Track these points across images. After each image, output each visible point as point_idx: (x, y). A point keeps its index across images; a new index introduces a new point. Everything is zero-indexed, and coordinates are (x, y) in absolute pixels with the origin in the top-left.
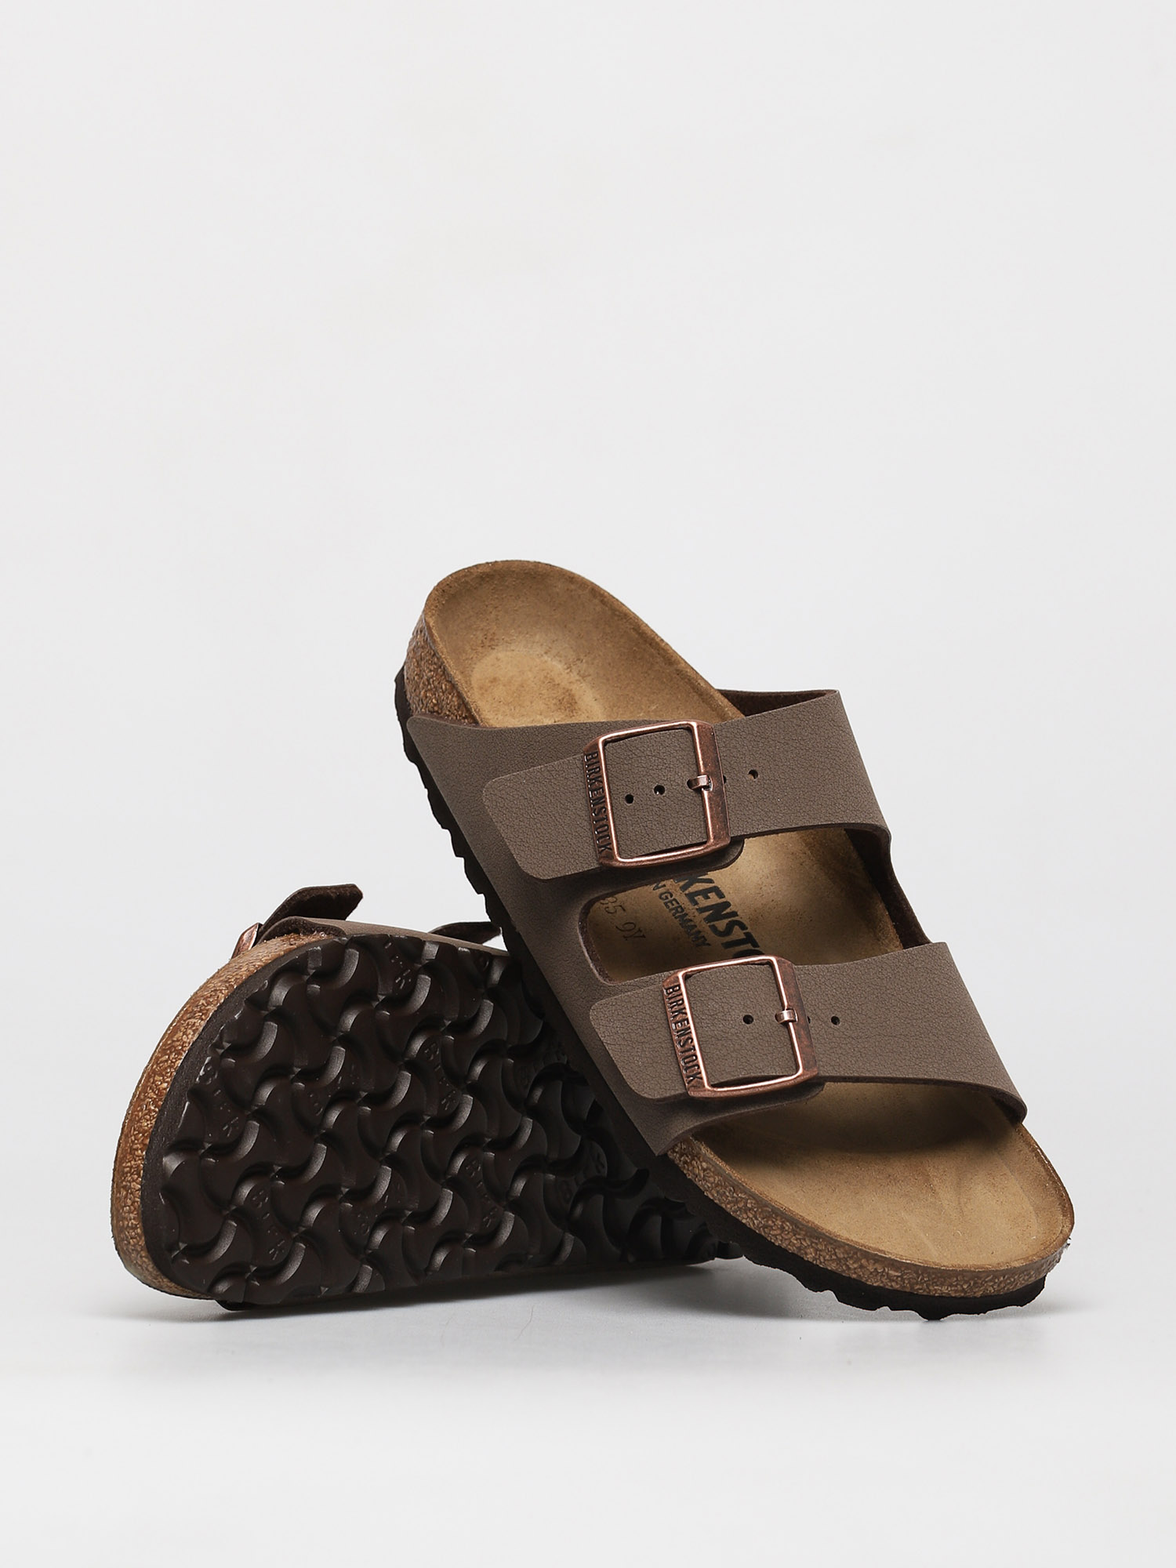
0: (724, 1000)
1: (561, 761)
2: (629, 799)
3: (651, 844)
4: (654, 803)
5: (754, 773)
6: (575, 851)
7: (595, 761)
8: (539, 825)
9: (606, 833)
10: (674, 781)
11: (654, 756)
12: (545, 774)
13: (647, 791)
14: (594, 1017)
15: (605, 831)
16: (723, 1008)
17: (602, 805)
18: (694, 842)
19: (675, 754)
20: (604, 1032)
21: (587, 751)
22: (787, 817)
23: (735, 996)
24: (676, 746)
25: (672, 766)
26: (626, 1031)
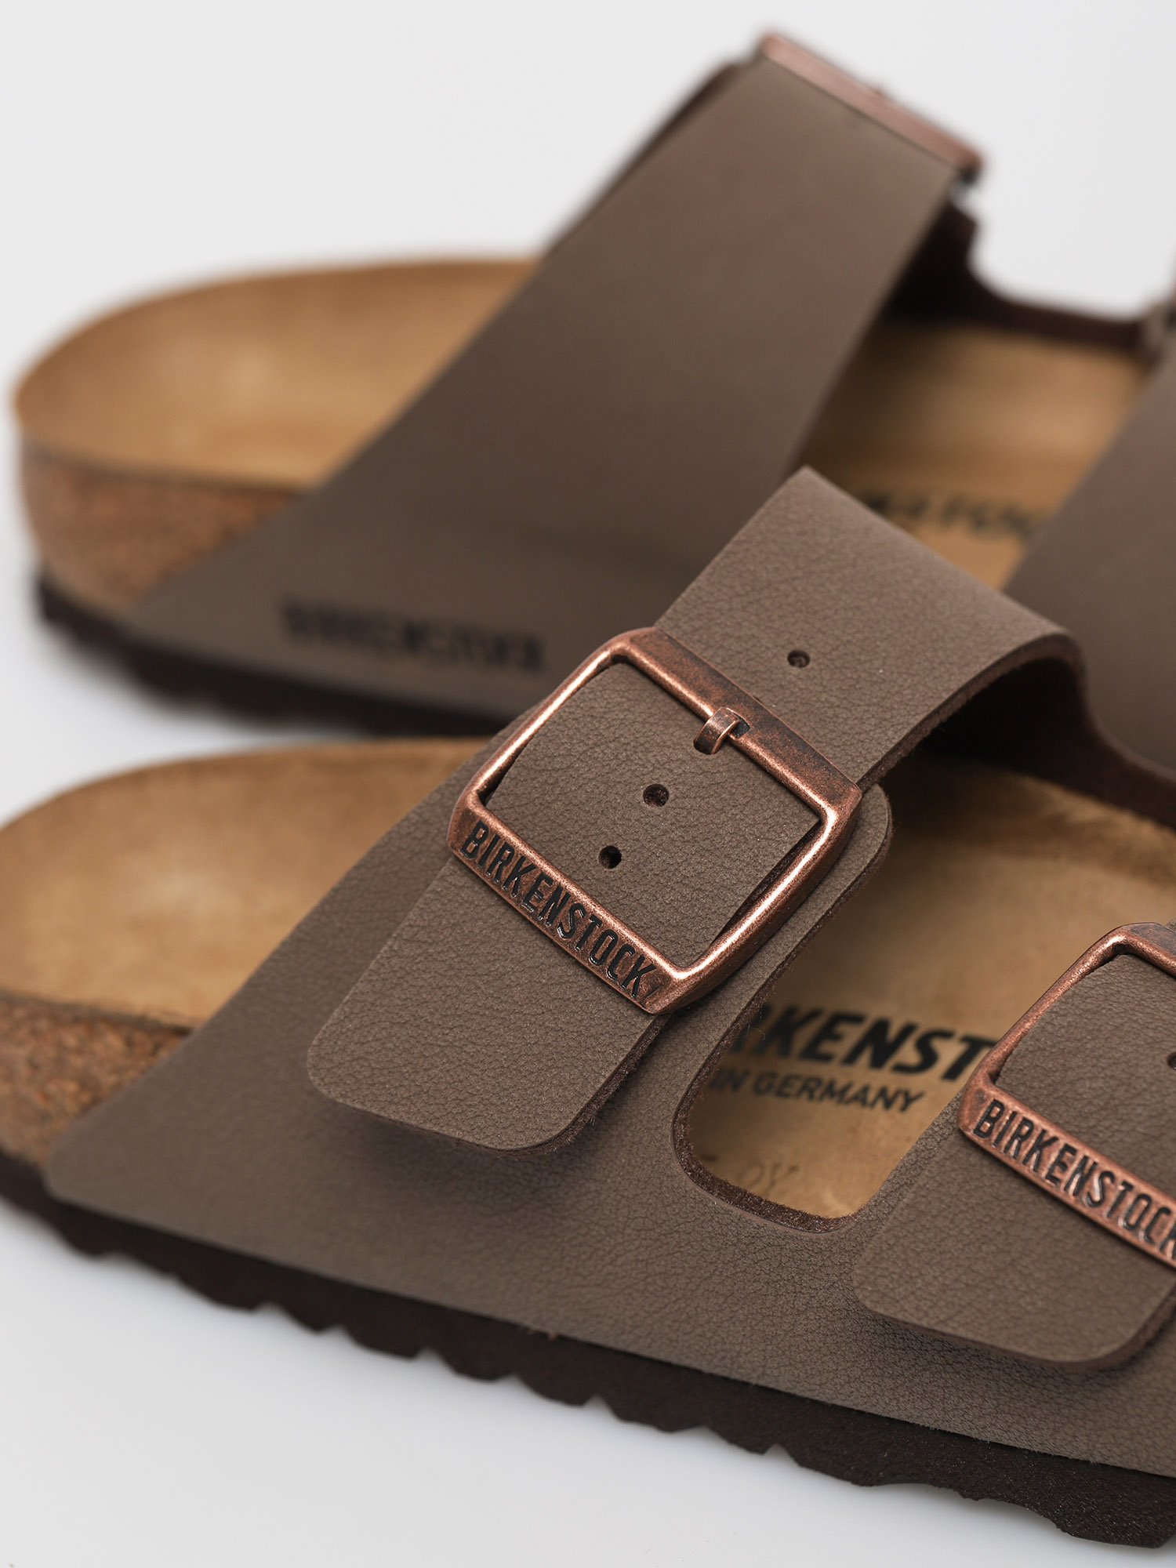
0: (1103, 1062)
1: (420, 903)
2: (612, 857)
3: (719, 903)
4: (663, 826)
5: (797, 658)
6: (580, 1033)
7: (487, 843)
8: (470, 1048)
9: (618, 948)
10: (670, 761)
11: (595, 744)
12: (406, 952)
13: (636, 814)
14: (875, 1297)
15: (613, 943)
16: (1112, 1077)
17: (567, 907)
18: (797, 840)
19: (630, 716)
20: (918, 1309)
21: (459, 837)
22: (921, 688)
23: (1116, 1040)
24: (619, 704)
25: (642, 740)
26: (960, 1271)
